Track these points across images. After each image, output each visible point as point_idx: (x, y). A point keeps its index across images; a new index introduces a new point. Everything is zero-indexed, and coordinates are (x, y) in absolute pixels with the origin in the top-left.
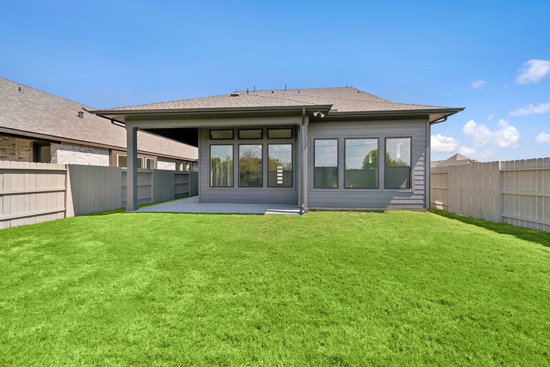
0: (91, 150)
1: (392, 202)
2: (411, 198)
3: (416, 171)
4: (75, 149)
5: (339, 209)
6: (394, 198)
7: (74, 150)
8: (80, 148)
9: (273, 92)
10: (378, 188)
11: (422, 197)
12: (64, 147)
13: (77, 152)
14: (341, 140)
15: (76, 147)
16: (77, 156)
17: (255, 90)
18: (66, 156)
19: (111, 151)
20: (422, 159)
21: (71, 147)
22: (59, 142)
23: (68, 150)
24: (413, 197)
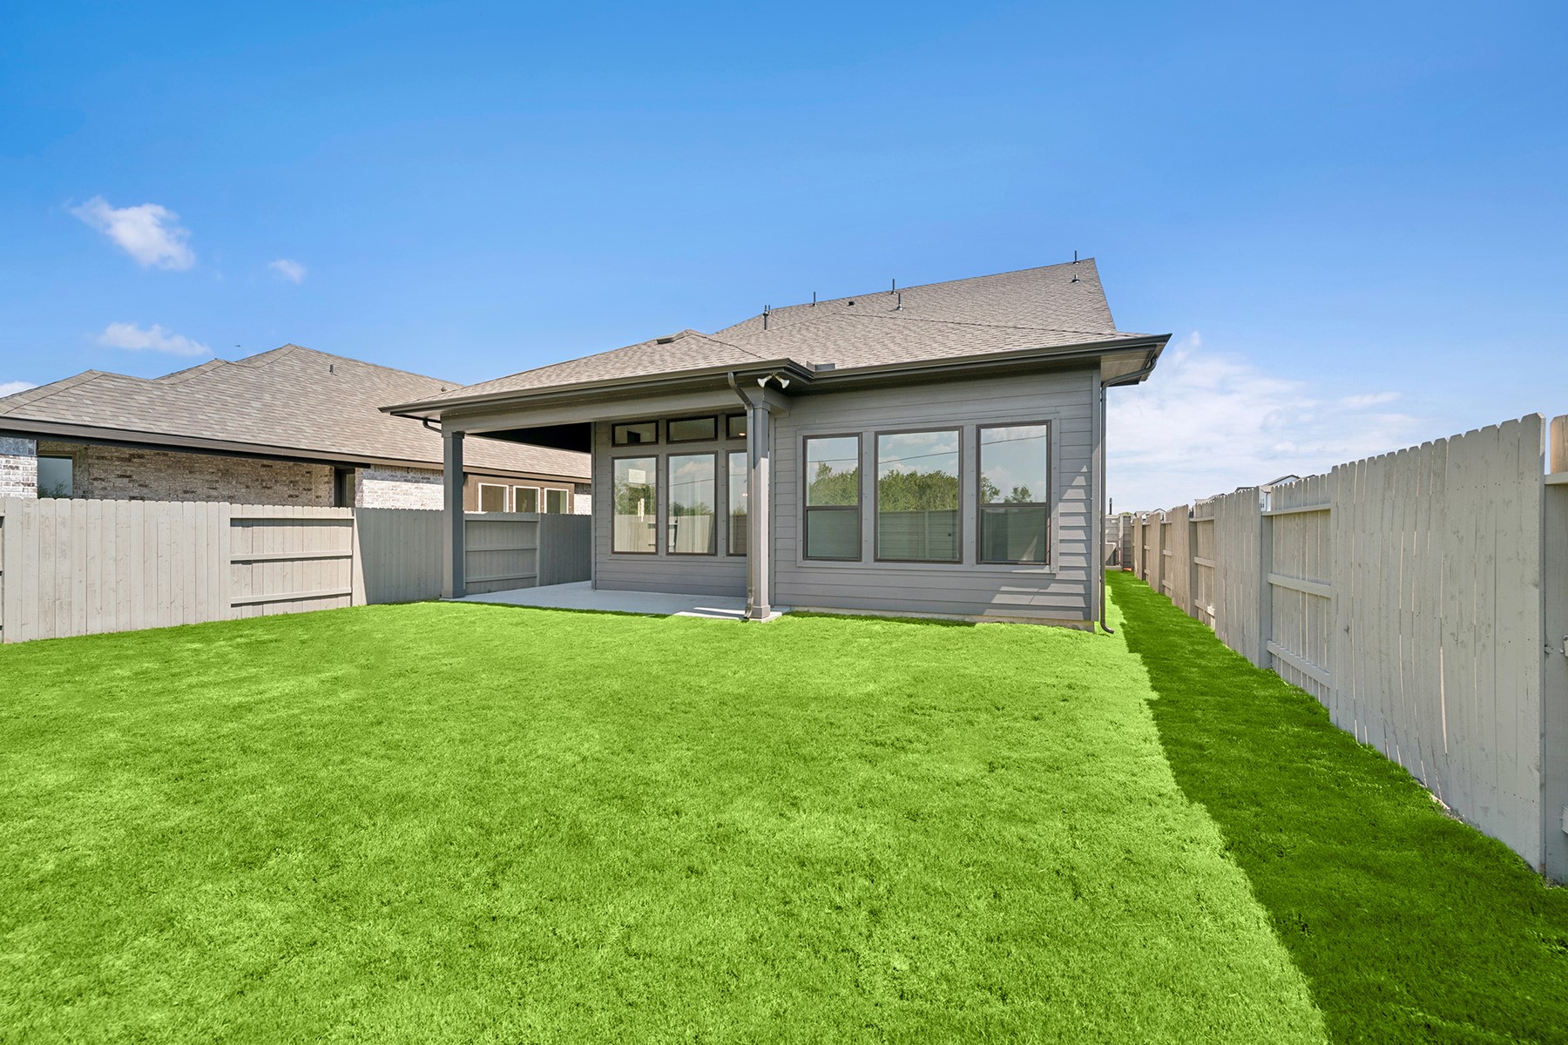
0: (427, 476)
1: (998, 599)
2: (1049, 590)
3: (1062, 515)
4: (396, 476)
5: (863, 613)
6: (1004, 589)
7: (393, 479)
8: (405, 474)
9: (851, 304)
10: (960, 562)
11: (1080, 589)
12: (377, 474)
13: (399, 483)
14: (868, 437)
15: (399, 473)
16: (399, 489)
17: (817, 301)
18: (380, 492)
19: (467, 477)
20: (1080, 481)
21: (388, 473)
22: (367, 466)
23: (382, 480)
24: (1053, 588)
